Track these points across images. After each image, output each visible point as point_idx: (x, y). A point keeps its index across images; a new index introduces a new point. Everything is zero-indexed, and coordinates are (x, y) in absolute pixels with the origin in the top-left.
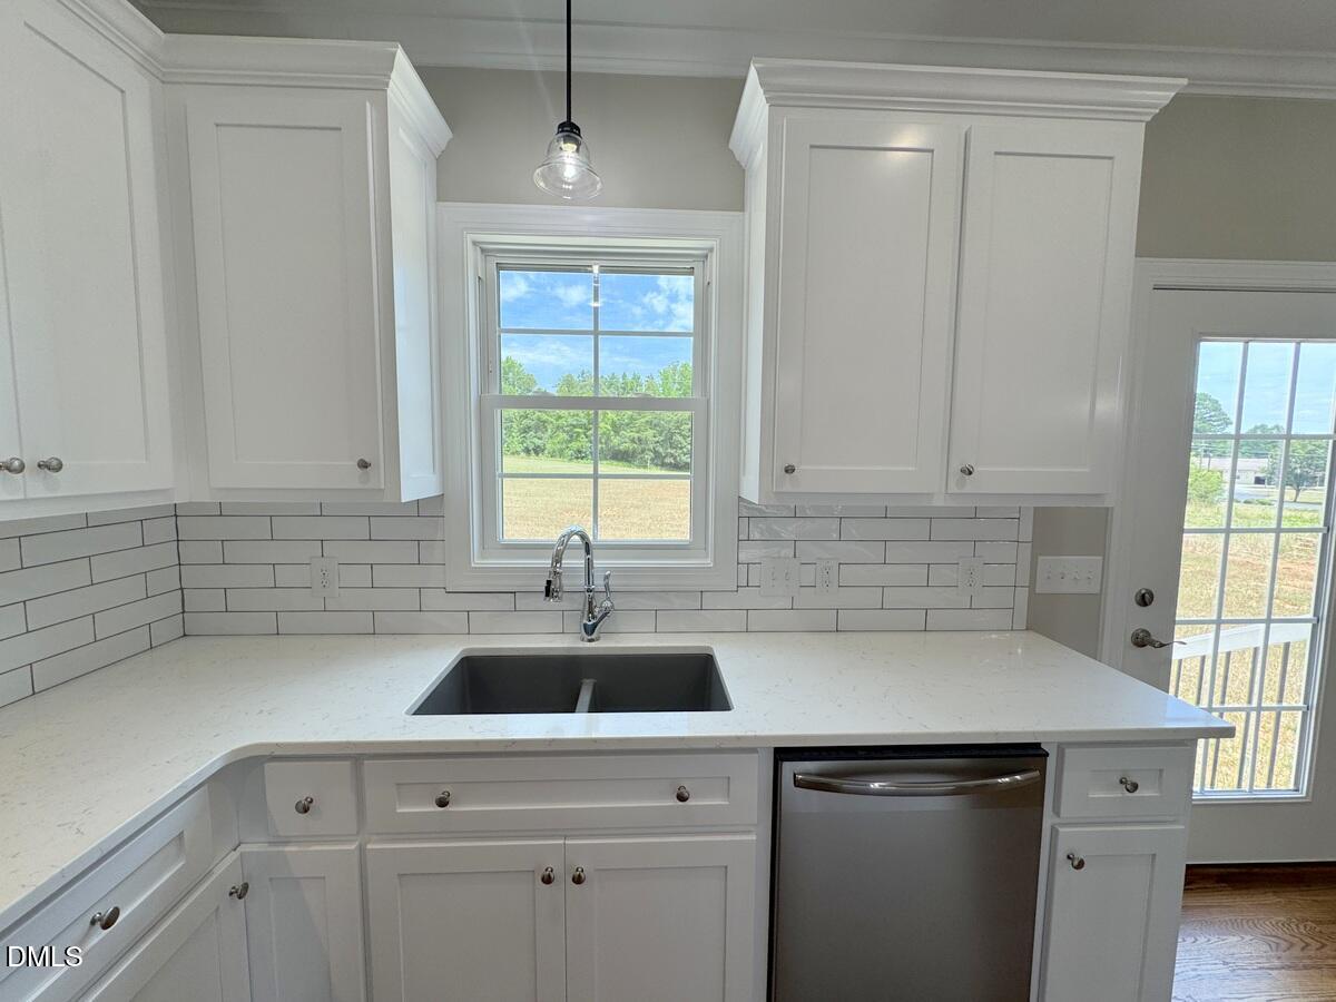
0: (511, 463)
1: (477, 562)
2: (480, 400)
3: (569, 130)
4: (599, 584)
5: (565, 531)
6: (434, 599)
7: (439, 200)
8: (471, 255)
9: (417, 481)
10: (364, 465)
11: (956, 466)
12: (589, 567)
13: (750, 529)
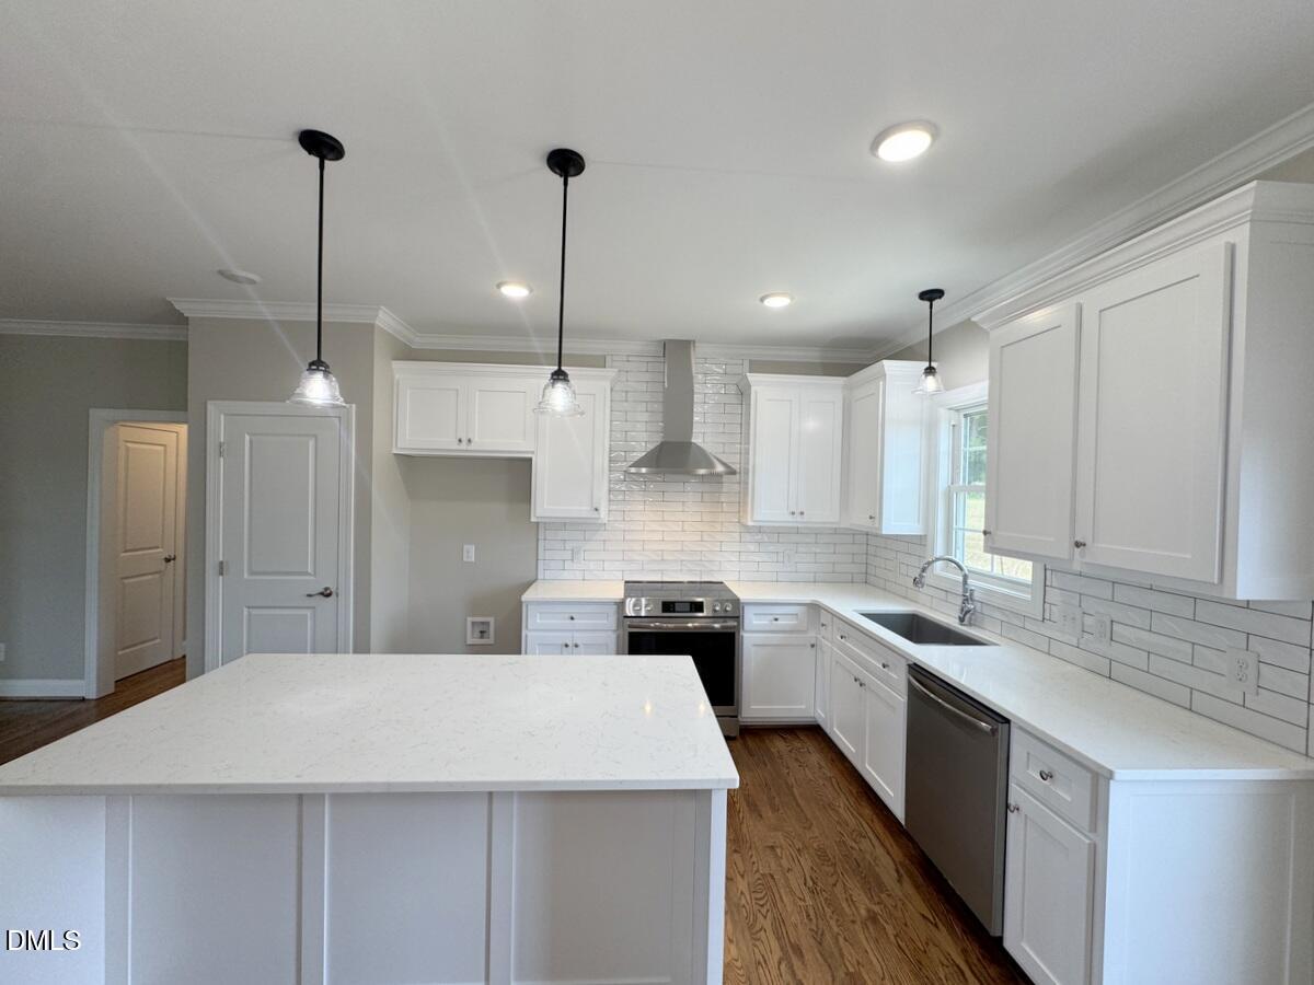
3: (931, 371)
4: (968, 593)
10: (870, 518)
12: (965, 582)
13: (1053, 580)
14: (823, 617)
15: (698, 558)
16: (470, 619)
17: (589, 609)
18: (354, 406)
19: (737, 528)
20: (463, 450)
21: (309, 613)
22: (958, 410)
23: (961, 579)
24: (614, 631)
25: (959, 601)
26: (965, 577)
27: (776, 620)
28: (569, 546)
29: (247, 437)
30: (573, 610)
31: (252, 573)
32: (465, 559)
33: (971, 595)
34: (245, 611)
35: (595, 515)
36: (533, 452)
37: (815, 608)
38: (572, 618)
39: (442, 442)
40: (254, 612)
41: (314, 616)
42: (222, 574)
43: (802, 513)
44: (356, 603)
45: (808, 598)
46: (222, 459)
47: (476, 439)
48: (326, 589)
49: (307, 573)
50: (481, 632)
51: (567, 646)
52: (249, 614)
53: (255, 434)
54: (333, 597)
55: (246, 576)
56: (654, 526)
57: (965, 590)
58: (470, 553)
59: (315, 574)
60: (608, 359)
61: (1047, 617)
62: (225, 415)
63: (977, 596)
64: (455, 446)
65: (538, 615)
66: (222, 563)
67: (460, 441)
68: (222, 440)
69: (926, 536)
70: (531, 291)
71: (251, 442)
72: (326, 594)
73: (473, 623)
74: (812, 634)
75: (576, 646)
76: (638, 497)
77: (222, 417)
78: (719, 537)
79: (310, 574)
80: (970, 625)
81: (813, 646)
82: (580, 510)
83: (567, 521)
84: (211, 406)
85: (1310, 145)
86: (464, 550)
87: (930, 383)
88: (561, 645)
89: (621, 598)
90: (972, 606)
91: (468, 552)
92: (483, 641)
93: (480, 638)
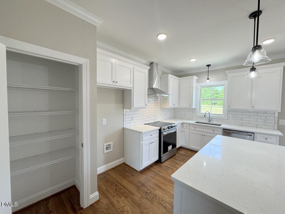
0: (202, 105)
1: (198, 114)
2: (199, 100)
3: (208, 79)
5: (206, 111)
6: (194, 117)
7: (197, 83)
9: (194, 107)
10: (190, 105)
11: (252, 106)
13: (229, 113)
14: (185, 125)
16: (105, 145)
17: (154, 132)
19: (160, 109)
22: (201, 86)
23: (209, 115)
25: (208, 119)
26: (210, 115)
27: (178, 127)
28: (131, 116)
30: (151, 133)
32: (103, 124)
33: (211, 117)
35: (146, 107)
36: (132, 88)
37: (182, 124)
38: (151, 135)
43: (174, 105)
45: (182, 122)
50: (107, 148)
51: (151, 143)
64: (112, 84)
65: (145, 137)
67: (114, 82)
74: (181, 129)
75: (153, 143)
78: (157, 111)
80: (210, 122)
81: (182, 131)
82: (143, 105)
86: (103, 121)
87: (208, 81)
88: (149, 144)
89: (160, 128)
90: (211, 119)
91: (104, 121)
92: (109, 151)
93: (107, 150)
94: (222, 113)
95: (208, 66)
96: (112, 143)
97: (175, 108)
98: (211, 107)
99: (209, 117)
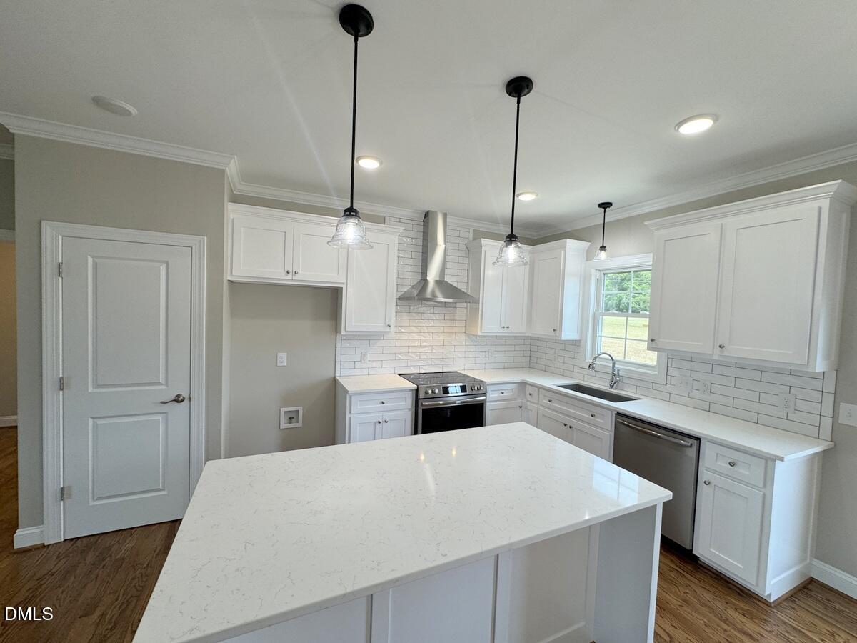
3: (603, 248)
4: (616, 372)
6: (576, 369)
7: (587, 260)
8: (593, 271)
9: (569, 333)
10: (555, 330)
11: (719, 344)
12: (614, 366)
13: (673, 363)
14: (529, 390)
15: (441, 357)
16: (283, 410)
17: (393, 395)
18: (206, 238)
19: (463, 336)
20: (289, 280)
21: (160, 417)
22: (600, 271)
23: (611, 365)
24: (409, 409)
25: (610, 377)
26: (614, 364)
27: (503, 393)
28: (358, 351)
29: (90, 260)
30: (381, 397)
31: (97, 386)
32: (279, 364)
33: (618, 373)
34: (91, 422)
35: (387, 329)
36: (343, 283)
37: (523, 385)
38: (383, 403)
39: (274, 272)
40: (100, 422)
41: (166, 420)
42: (62, 389)
43: (508, 327)
44: (207, 406)
45: (519, 379)
46: (60, 279)
47: (300, 272)
48: (178, 396)
49: (159, 384)
50: (290, 418)
51: (379, 422)
52: (95, 426)
53: (97, 257)
54: (186, 402)
55: (90, 389)
56: (416, 336)
57: (614, 370)
58: (283, 359)
59: (167, 384)
60: (387, 219)
61: (668, 382)
62: (63, 236)
63: (621, 373)
64: (284, 277)
65: (359, 403)
66: (61, 379)
67: (288, 272)
68: (60, 261)
69: (580, 341)
70: (381, 164)
71: (95, 265)
72: (178, 400)
73: (285, 412)
74: (519, 400)
75: (386, 422)
76: (405, 316)
77: (60, 237)
78: (454, 343)
79: (162, 384)
80: (616, 389)
81: (521, 407)
82: (379, 326)
83: (357, 334)
84: (47, 228)
85: (855, 160)
86: (278, 357)
87: (603, 255)
88: (375, 423)
89: (414, 386)
90: (618, 379)
91: (281, 358)
92: (293, 425)
93: (290, 423)
94: (655, 363)
95: (605, 205)
96: (300, 409)
97: (531, 338)
98: (626, 339)
99: (611, 371)
